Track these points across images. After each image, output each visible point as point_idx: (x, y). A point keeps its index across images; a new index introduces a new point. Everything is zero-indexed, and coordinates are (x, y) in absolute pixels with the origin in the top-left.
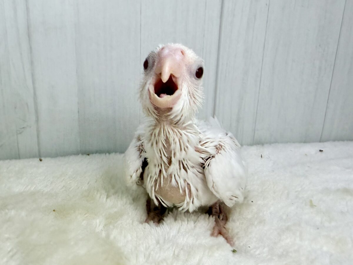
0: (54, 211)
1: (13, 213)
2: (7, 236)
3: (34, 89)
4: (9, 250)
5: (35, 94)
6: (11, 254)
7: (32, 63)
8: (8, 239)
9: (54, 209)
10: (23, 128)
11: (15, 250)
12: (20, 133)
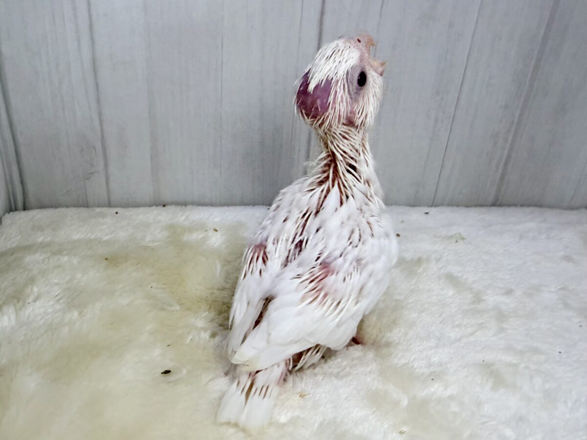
0: (106, 259)
1: (66, 259)
2: (56, 281)
3: (102, 130)
4: (57, 293)
5: (103, 137)
6: (58, 298)
7: (98, 101)
8: (57, 284)
9: (106, 257)
10: (91, 173)
11: (61, 295)
12: (88, 179)
